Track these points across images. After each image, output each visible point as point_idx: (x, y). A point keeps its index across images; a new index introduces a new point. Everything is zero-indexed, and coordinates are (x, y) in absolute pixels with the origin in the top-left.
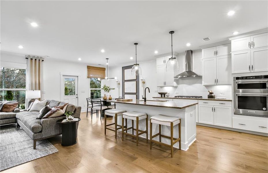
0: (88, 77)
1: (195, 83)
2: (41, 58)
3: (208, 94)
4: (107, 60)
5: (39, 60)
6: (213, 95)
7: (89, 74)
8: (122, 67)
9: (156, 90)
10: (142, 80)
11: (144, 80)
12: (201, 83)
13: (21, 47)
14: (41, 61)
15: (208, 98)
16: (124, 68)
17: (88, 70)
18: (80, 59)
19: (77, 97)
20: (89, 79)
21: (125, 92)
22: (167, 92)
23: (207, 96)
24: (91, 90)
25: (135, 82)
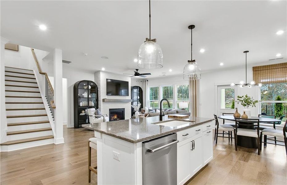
7: (255, 79)
13: (171, 70)
17: (254, 74)
18: (222, 64)
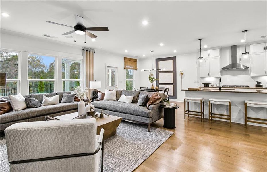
0: (125, 68)
1: (240, 74)
2: (93, 49)
3: (256, 83)
4: (152, 52)
5: (92, 52)
6: (261, 84)
7: (125, 65)
8: (156, 59)
9: (197, 80)
10: (181, 71)
11: (182, 71)
12: (249, 74)
14: (93, 52)
15: (256, 87)
16: (158, 60)
17: (125, 62)
19: (116, 88)
20: (125, 70)
21: (159, 83)
22: (210, 82)
23: (255, 86)
24: (127, 81)
25: (172, 73)
